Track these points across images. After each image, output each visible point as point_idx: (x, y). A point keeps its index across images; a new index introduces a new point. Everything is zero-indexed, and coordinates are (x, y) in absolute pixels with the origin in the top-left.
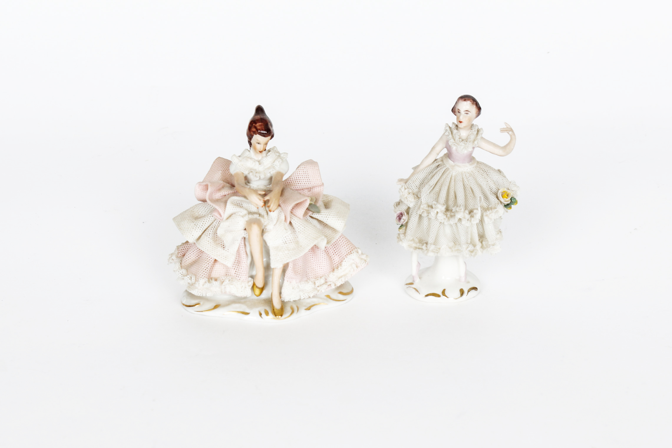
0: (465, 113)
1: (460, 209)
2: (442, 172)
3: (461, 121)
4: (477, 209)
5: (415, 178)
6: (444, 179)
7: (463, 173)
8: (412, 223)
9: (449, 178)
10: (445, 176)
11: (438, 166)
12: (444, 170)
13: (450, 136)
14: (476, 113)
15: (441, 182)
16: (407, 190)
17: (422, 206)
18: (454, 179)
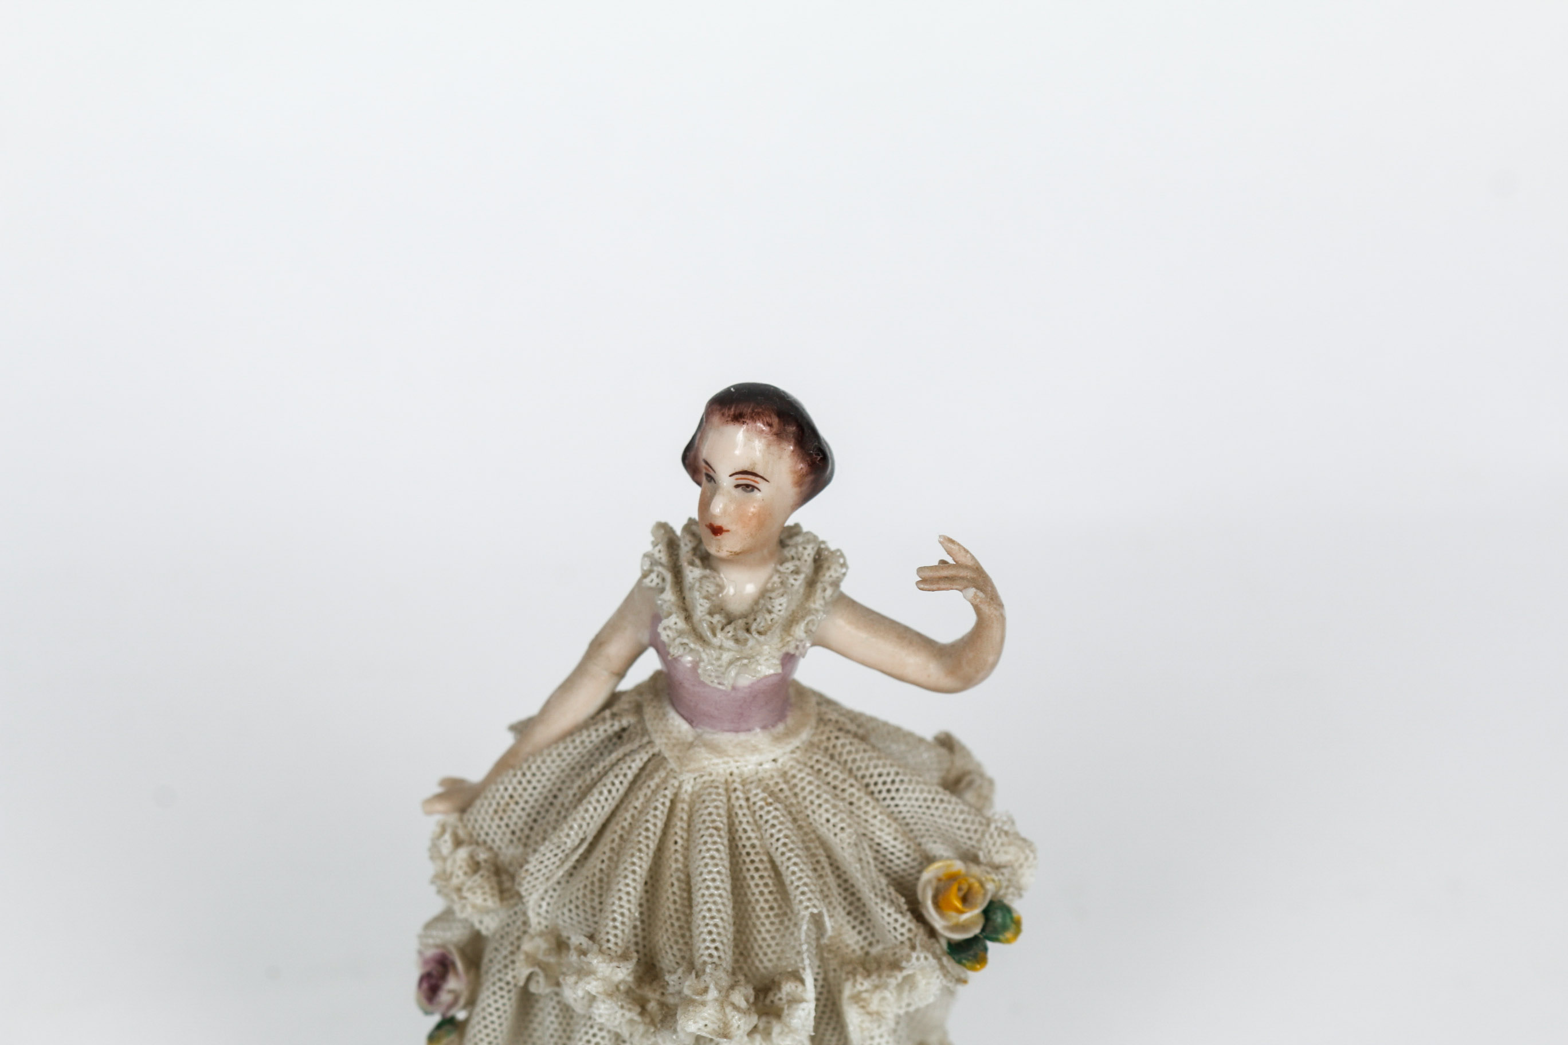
0: (737, 486)
1: (702, 985)
2: (630, 777)
3: (718, 523)
4: (797, 976)
5: (506, 795)
6: (636, 812)
7: (736, 785)
8: (483, 1023)
9: (658, 813)
10: (642, 799)
11: (620, 736)
12: (641, 765)
13: (669, 596)
14: (799, 483)
15: (623, 828)
16: (463, 853)
17: (527, 946)
18: (685, 817)
